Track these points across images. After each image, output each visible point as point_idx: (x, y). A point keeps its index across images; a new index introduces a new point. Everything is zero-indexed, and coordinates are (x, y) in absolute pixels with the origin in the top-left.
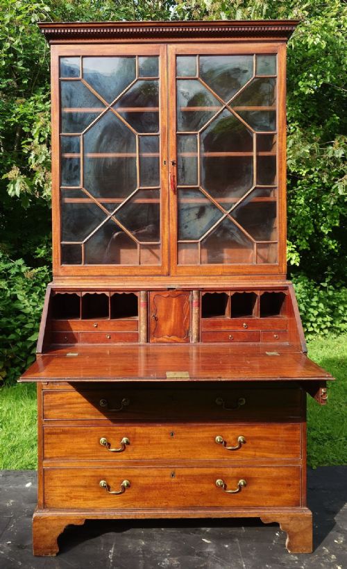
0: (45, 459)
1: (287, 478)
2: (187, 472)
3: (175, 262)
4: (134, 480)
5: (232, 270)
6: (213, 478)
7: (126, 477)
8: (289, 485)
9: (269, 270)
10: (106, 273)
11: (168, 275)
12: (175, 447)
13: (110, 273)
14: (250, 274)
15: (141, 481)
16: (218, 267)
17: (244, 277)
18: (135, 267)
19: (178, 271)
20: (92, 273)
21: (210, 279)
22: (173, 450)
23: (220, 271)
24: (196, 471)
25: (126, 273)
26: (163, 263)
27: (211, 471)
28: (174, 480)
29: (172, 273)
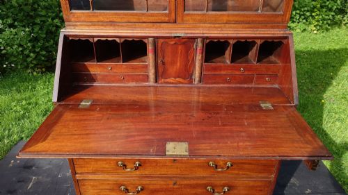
0: (76, 173)
1: (260, 187)
2: (185, 182)
3: (182, 8)
4: (146, 186)
5: (236, 19)
6: (205, 186)
7: (139, 185)
8: (261, 190)
9: (272, 19)
10: (115, 20)
11: (175, 22)
12: (177, 168)
13: (119, 20)
14: (253, 22)
15: (151, 187)
16: (223, 15)
17: (247, 25)
18: (143, 14)
19: (185, 19)
20: (101, 18)
21: (215, 27)
22: (175, 170)
23: (225, 19)
24: (192, 182)
25: (134, 20)
26: (170, 10)
27: (204, 182)
28: (175, 186)
29: (179, 19)
